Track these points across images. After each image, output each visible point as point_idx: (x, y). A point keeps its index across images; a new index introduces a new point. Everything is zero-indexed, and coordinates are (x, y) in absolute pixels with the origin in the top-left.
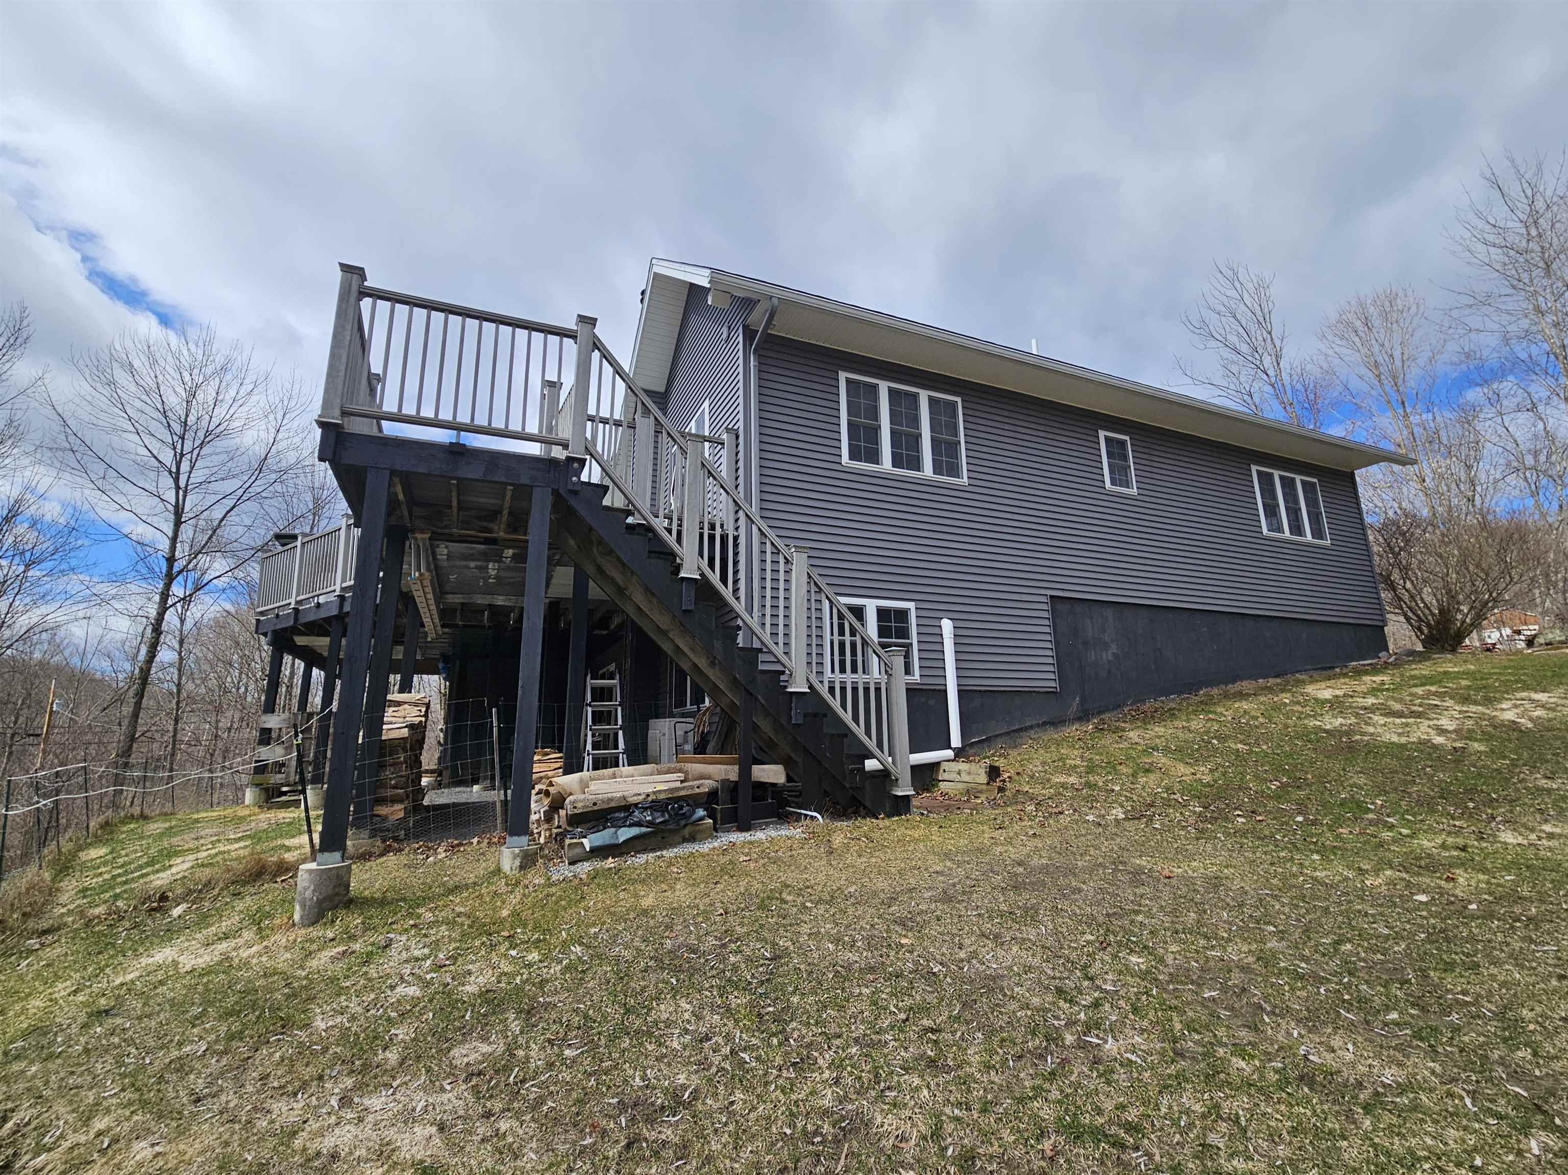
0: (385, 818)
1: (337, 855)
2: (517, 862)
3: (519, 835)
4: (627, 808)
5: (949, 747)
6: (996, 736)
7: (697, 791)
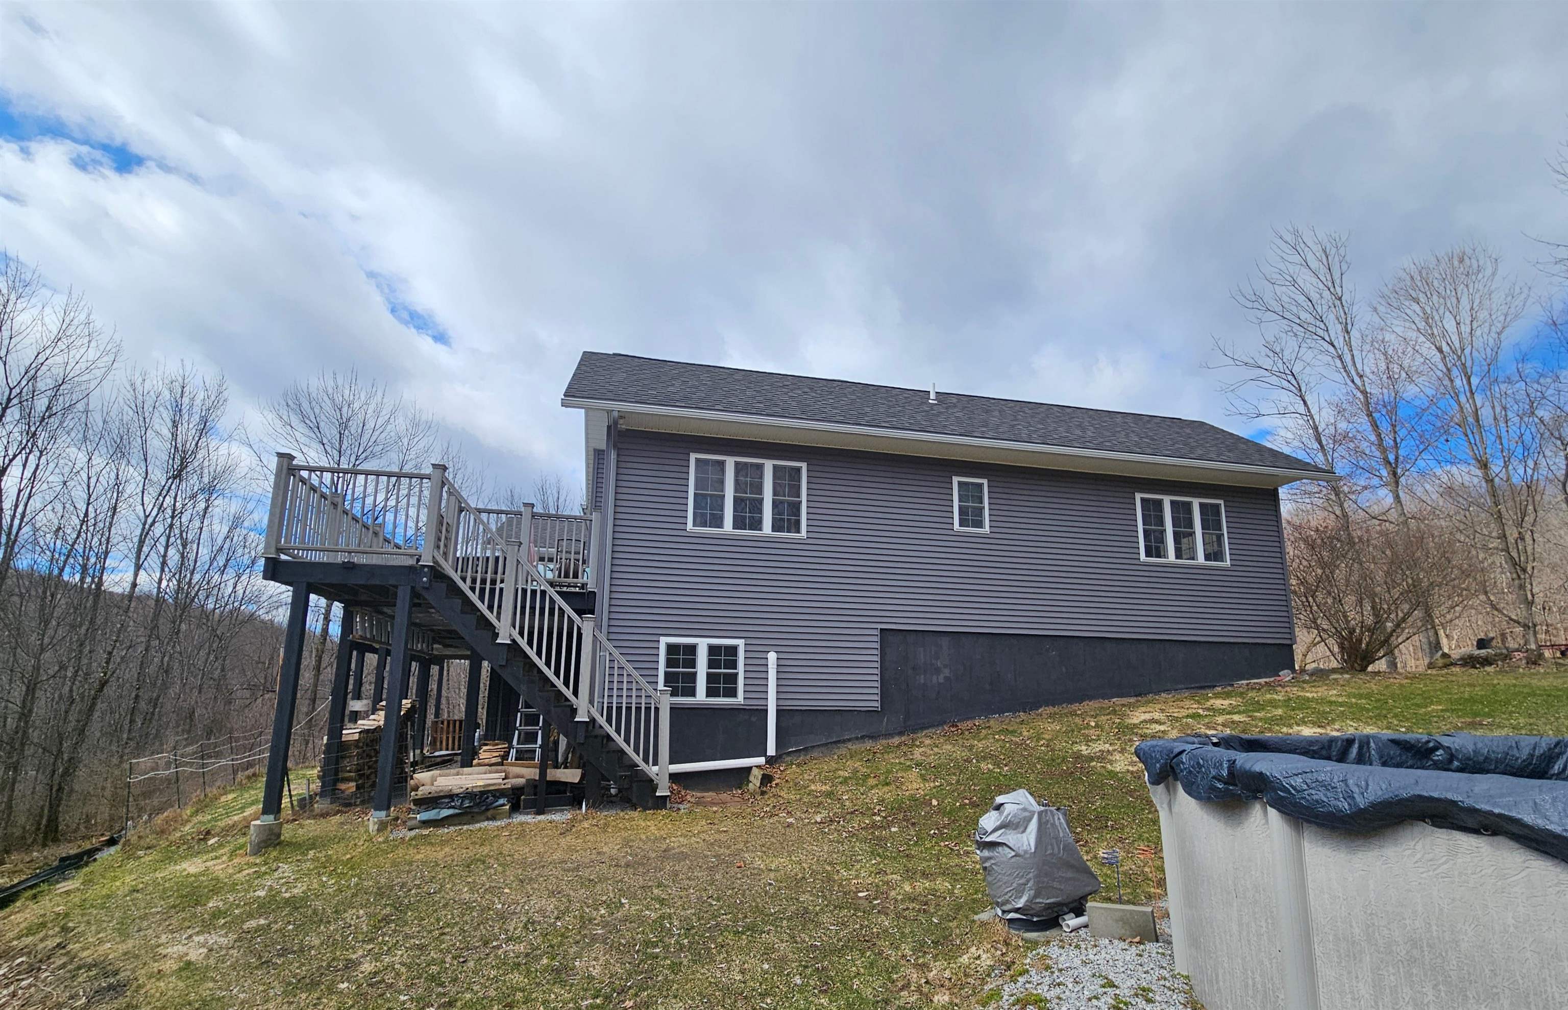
0: (343, 792)
1: (272, 817)
2: (376, 827)
3: (380, 810)
4: (451, 796)
5: (763, 753)
6: (813, 747)
7: (503, 787)
